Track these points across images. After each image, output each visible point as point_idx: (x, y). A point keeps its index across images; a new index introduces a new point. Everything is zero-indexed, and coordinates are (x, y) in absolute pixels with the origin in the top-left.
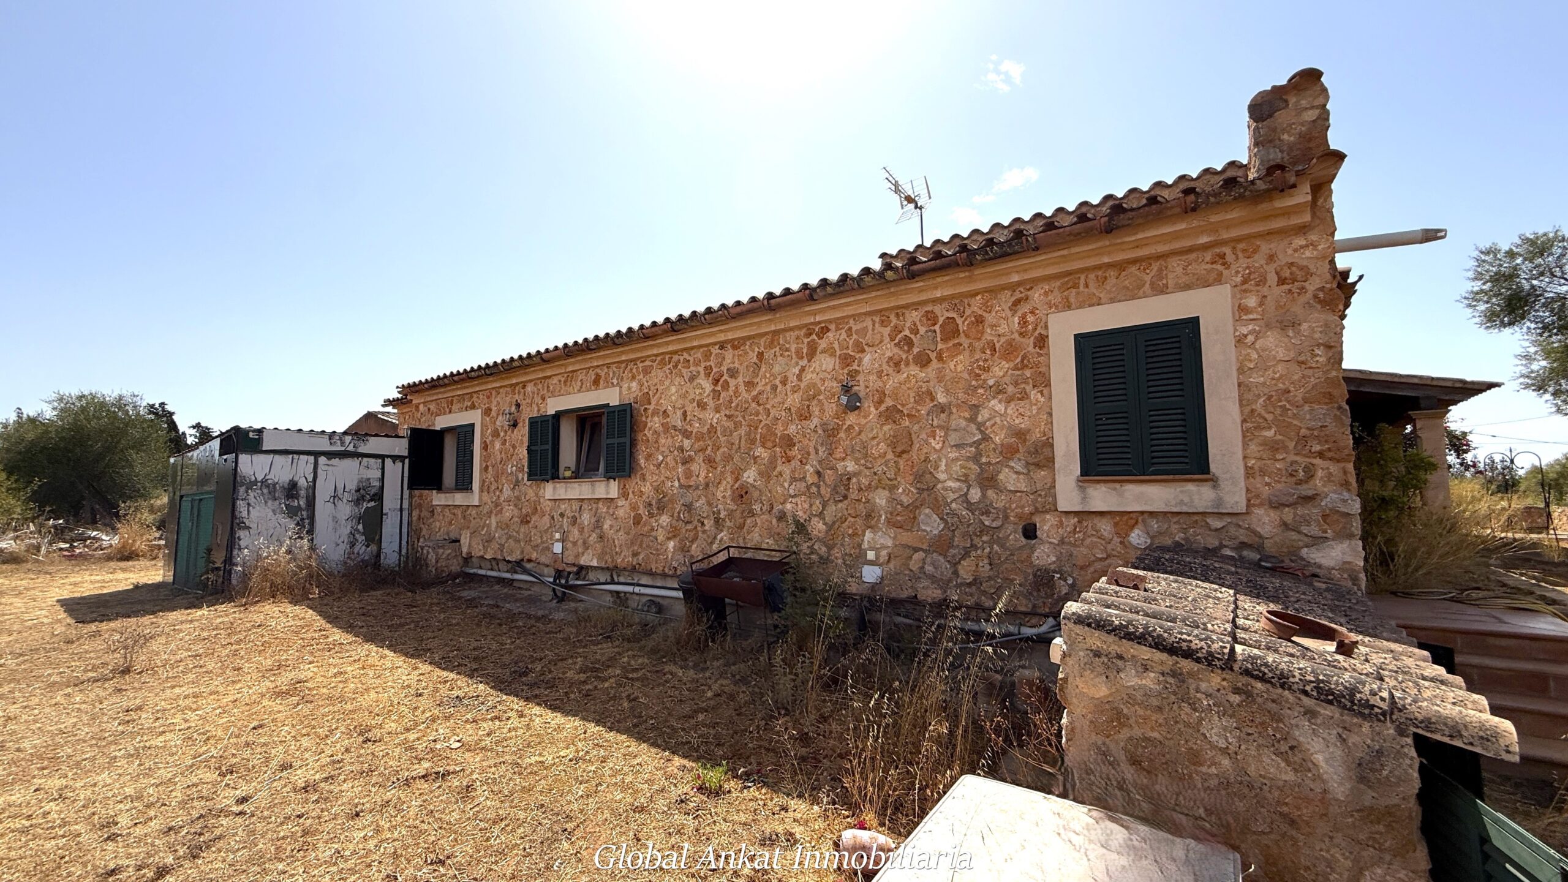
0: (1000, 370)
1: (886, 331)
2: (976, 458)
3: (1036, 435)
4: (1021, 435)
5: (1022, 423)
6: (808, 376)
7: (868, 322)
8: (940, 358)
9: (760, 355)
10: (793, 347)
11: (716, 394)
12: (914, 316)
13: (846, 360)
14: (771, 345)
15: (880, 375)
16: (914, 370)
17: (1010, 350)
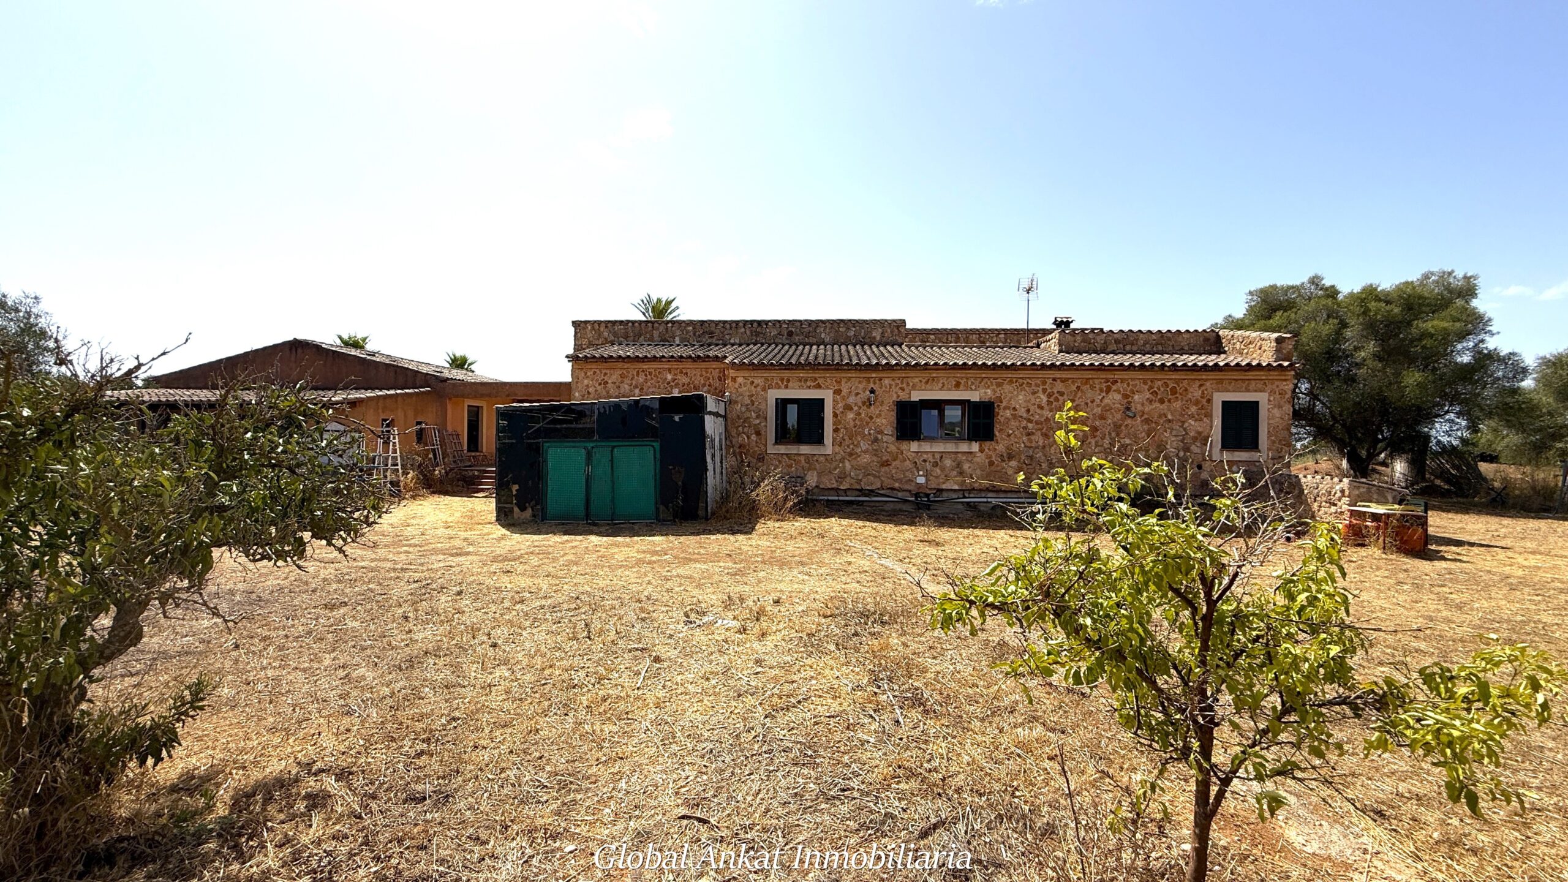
0: (1193, 409)
1: (1147, 387)
2: (1182, 441)
3: (1205, 434)
4: (1199, 433)
5: (1200, 430)
6: (1106, 401)
7: (1138, 382)
8: (1169, 401)
9: (1078, 388)
10: (1098, 386)
11: (1049, 403)
12: (1160, 383)
13: (1126, 396)
14: (1086, 383)
15: (1143, 404)
16: (1158, 405)
17: (1197, 403)
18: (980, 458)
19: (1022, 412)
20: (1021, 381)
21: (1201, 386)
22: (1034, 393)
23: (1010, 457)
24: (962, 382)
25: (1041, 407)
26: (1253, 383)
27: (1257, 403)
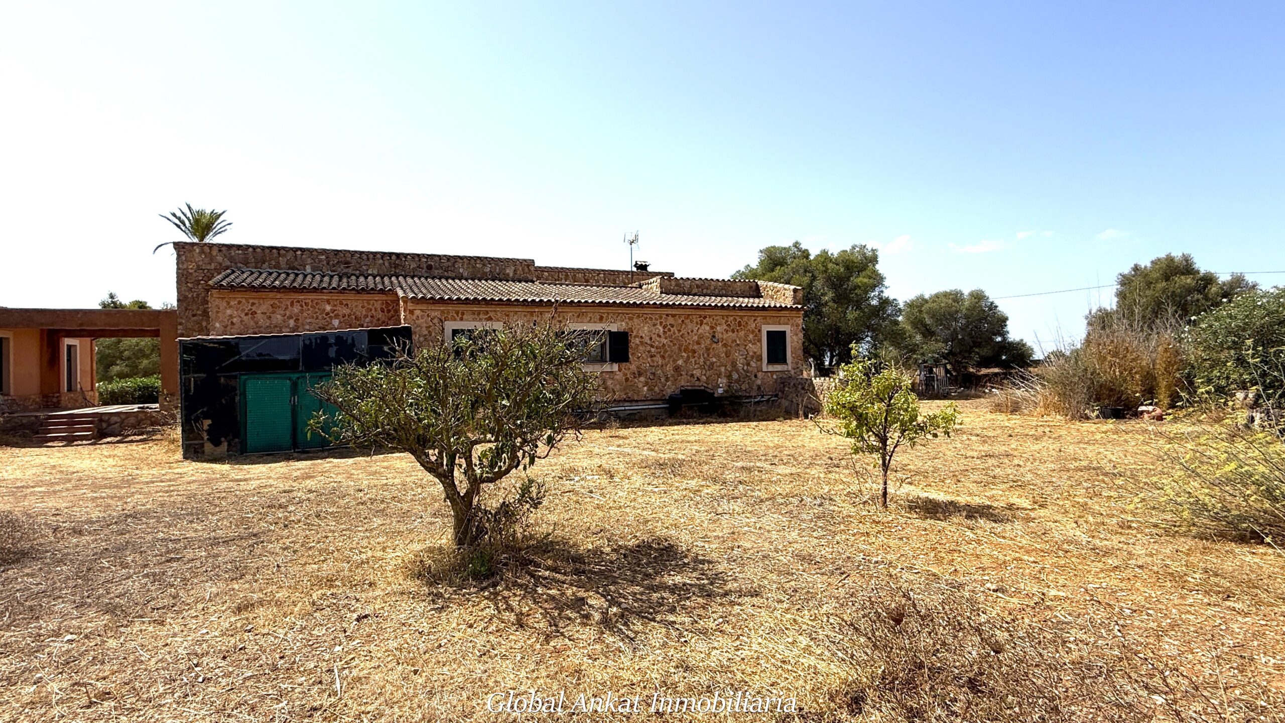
0: (751, 336)
1: (724, 321)
2: (745, 359)
3: (758, 353)
4: (755, 353)
5: (755, 350)
6: (700, 331)
7: (718, 317)
8: (737, 331)
9: (683, 321)
10: (695, 321)
11: (665, 332)
12: (732, 318)
13: (712, 328)
14: (687, 318)
15: (722, 334)
16: (730, 333)
17: (753, 332)
18: (619, 376)
19: (647, 340)
20: (645, 316)
21: (755, 320)
22: (654, 325)
23: (640, 375)
24: (604, 316)
25: (659, 336)
26: (782, 318)
27: (785, 332)
